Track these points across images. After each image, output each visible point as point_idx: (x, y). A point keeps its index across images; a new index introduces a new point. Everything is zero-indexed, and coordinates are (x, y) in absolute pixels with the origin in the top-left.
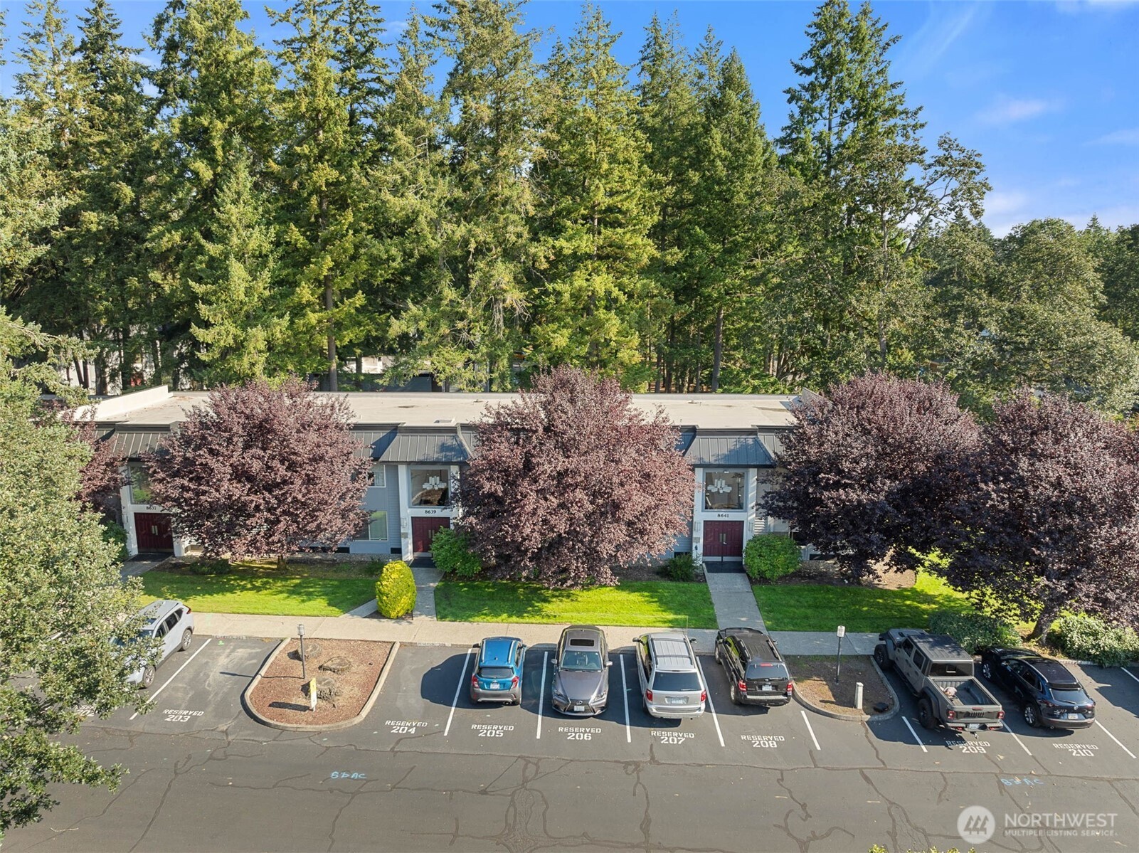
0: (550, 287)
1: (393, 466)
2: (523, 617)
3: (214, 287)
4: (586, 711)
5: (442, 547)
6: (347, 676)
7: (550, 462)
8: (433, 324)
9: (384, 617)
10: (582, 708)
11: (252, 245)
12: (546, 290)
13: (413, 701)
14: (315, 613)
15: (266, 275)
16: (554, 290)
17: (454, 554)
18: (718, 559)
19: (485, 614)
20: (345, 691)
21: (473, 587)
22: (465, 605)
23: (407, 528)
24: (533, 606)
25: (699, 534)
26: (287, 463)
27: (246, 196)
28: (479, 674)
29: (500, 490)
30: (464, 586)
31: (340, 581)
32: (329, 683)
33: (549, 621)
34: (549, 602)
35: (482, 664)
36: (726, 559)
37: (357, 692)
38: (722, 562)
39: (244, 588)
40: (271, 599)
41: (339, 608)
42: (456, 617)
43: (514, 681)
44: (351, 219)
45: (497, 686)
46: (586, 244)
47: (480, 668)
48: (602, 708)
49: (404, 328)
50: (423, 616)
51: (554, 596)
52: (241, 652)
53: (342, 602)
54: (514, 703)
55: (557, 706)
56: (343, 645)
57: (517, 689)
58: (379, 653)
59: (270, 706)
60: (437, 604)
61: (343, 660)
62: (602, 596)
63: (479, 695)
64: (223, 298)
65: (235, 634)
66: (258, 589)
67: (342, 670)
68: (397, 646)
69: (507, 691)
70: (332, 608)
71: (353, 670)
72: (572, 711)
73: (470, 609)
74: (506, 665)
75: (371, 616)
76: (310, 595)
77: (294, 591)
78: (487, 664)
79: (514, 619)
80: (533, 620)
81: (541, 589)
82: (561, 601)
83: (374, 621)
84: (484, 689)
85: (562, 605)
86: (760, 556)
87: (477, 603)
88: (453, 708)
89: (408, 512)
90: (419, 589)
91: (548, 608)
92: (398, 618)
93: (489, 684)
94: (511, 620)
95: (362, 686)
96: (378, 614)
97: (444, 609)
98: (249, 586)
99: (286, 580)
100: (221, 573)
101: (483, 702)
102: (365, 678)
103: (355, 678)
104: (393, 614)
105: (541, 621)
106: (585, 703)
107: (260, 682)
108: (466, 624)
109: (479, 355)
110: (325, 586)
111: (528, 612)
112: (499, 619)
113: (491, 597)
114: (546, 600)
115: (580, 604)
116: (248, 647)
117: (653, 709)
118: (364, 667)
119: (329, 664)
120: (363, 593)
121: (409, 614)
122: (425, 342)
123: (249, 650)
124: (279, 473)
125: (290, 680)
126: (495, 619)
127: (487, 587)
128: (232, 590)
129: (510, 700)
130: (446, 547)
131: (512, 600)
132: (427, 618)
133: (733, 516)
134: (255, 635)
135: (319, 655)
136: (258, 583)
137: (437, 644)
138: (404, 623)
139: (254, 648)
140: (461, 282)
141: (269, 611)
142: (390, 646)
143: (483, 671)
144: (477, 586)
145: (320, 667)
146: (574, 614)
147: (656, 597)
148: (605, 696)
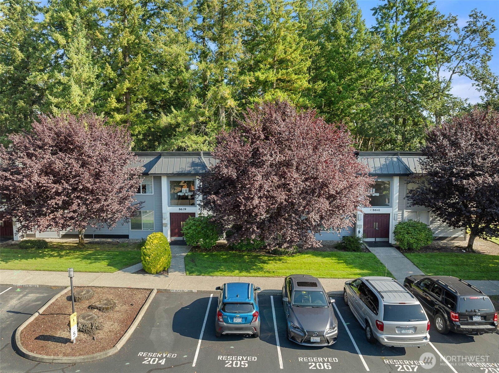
0: (252, 99)
1: (158, 178)
2: (250, 273)
3: (63, 100)
4: (321, 342)
5: (190, 228)
6: (111, 314)
7: (271, 156)
8: (186, 121)
9: (147, 273)
10: (318, 339)
11: (85, 75)
12: (250, 101)
13: (164, 335)
14: (96, 270)
15: (92, 93)
16: (254, 101)
17: (199, 232)
18: (373, 240)
19: (222, 271)
20: (106, 326)
21: (212, 255)
22: (206, 265)
23: (167, 220)
24: (256, 265)
25: (360, 223)
26: (80, 162)
27: (82, 50)
28: (223, 309)
29: (234, 176)
30: (205, 255)
31: (120, 252)
32: (92, 318)
33: (269, 275)
34: (267, 263)
35: (226, 301)
36: (378, 240)
37: (116, 326)
38: (375, 242)
39: (52, 256)
40: (67, 261)
41: (115, 267)
42: (200, 273)
43: (254, 315)
44: (140, 61)
45: (239, 320)
46: (272, 76)
47: (225, 304)
48: (335, 339)
49: (169, 120)
50: (177, 272)
51: (270, 260)
52: (32, 296)
53: (117, 264)
54: (254, 336)
55: (293, 338)
56: (112, 291)
57: (257, 323)
58: (140, 296)
59: (36, 339)
60: (186, 265)
61: (109, 301)
62: (304, 260)
63: (222, 328)
64: (68, 106)
65: (31, 283)
66: (61, 256)
67: (107, 309)
68: (155, 292)
69: (248, 325)
70: (109, 267)
71: (117, 309)
72: (309, 342)
73: (210, 268)
74: (247, 301)
75: (137, 272)
76: (97, 259)
77: (86, 258)
78: (230, 300)
79: (244, 273)
80: (257, 274)
81: (260, 256)
82: (276, 263)
83: (140, 276)
84: (227, 323)
85: (277, 265)
86: (408, 233)
87: (215, 264)
88: (200, 341)
89: (168, 209)
90: (174, 257)
91: (267, 267)
92: (157, 273)
93: (232, 318)
94: (241, 274)
95: (121, 322)
96: (143, 271)
97: (192, 268)
98: (56, 254)
99: (82, 251)
100: (39, 248)
101: (227, 335)
102: (125, 315)
103: (116, 315)
104: (154, 271)
105: (264, 275)
106: (320, 335)
107: (36, 319)
108: (208, 277)
109: (211, 138)
110: (108, 255)
111: (253, 269)
112: (233, 274)
113: (225, 261)
114: (264, 262)
115: (289, 265)
116: (38, 293)
117: (384, 338)
118: (126, 307)
119: (97, 304)
120: (134, 258)
121: (165, 271)
122: (181, 130)
123: (38, 295)
124: (74, 169)
125: (61, 316)
126: (230, 274)
127: (222, 255)
128: (42, 257)
129: (250, 333)
130: (193, 228)
131: (240, 262)
132: (180, 274)
133: (382, 210)
134: (47, 284)
135: (91, 297)
136: (63, 253)
137: (186, 290)
138: (162, 277)
139: (43, 293)
140: (202, 96)
141: (63, 269)
142: (148, 292)
143: (227, 307)
144: (215, 255)
145: (89, 307)
146: (287, 271)
147: (341, 260)
148: (336, 328)
